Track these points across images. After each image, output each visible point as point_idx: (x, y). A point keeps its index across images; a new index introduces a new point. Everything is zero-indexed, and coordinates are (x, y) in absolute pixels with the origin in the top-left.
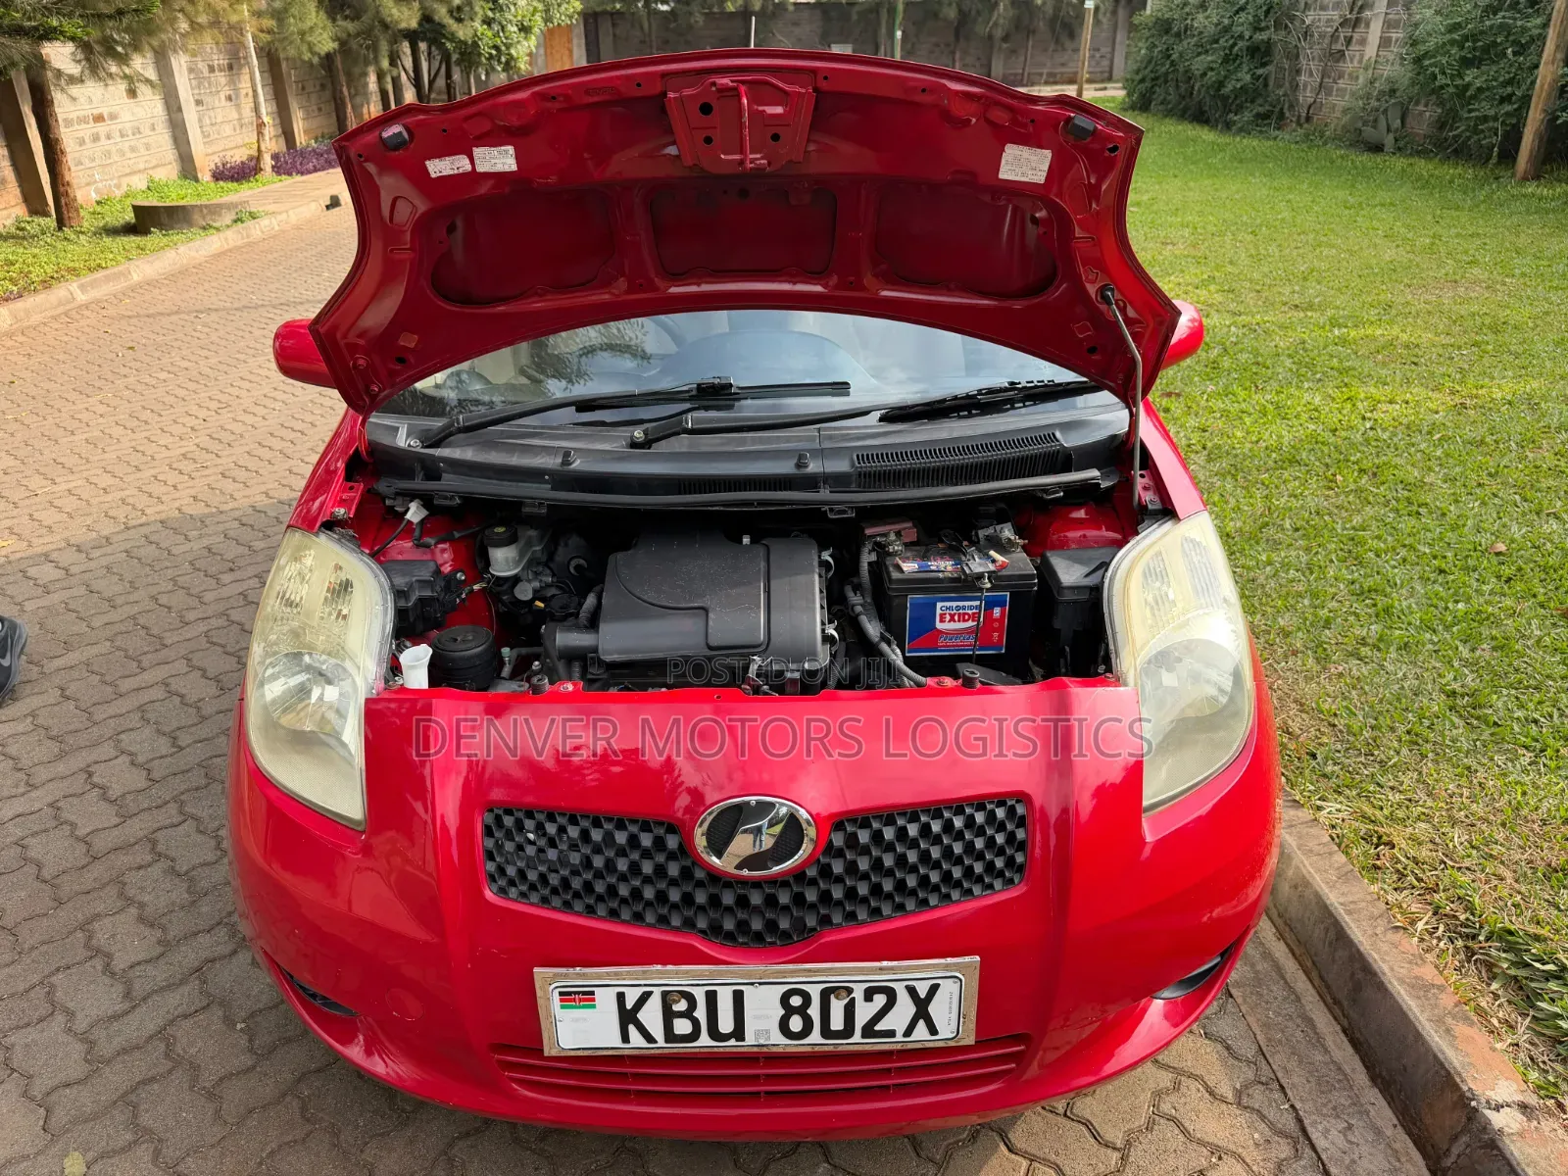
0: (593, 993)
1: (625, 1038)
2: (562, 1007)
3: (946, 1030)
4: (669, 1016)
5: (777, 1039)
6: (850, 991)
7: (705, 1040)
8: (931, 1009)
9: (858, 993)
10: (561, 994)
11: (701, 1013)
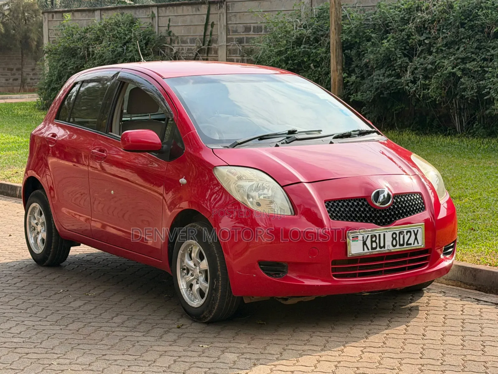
4: (372, 242)
5: (391, 247)
6: (403, 232)
7: (378, 249)
9: (405, 233)
11: (377, 241)
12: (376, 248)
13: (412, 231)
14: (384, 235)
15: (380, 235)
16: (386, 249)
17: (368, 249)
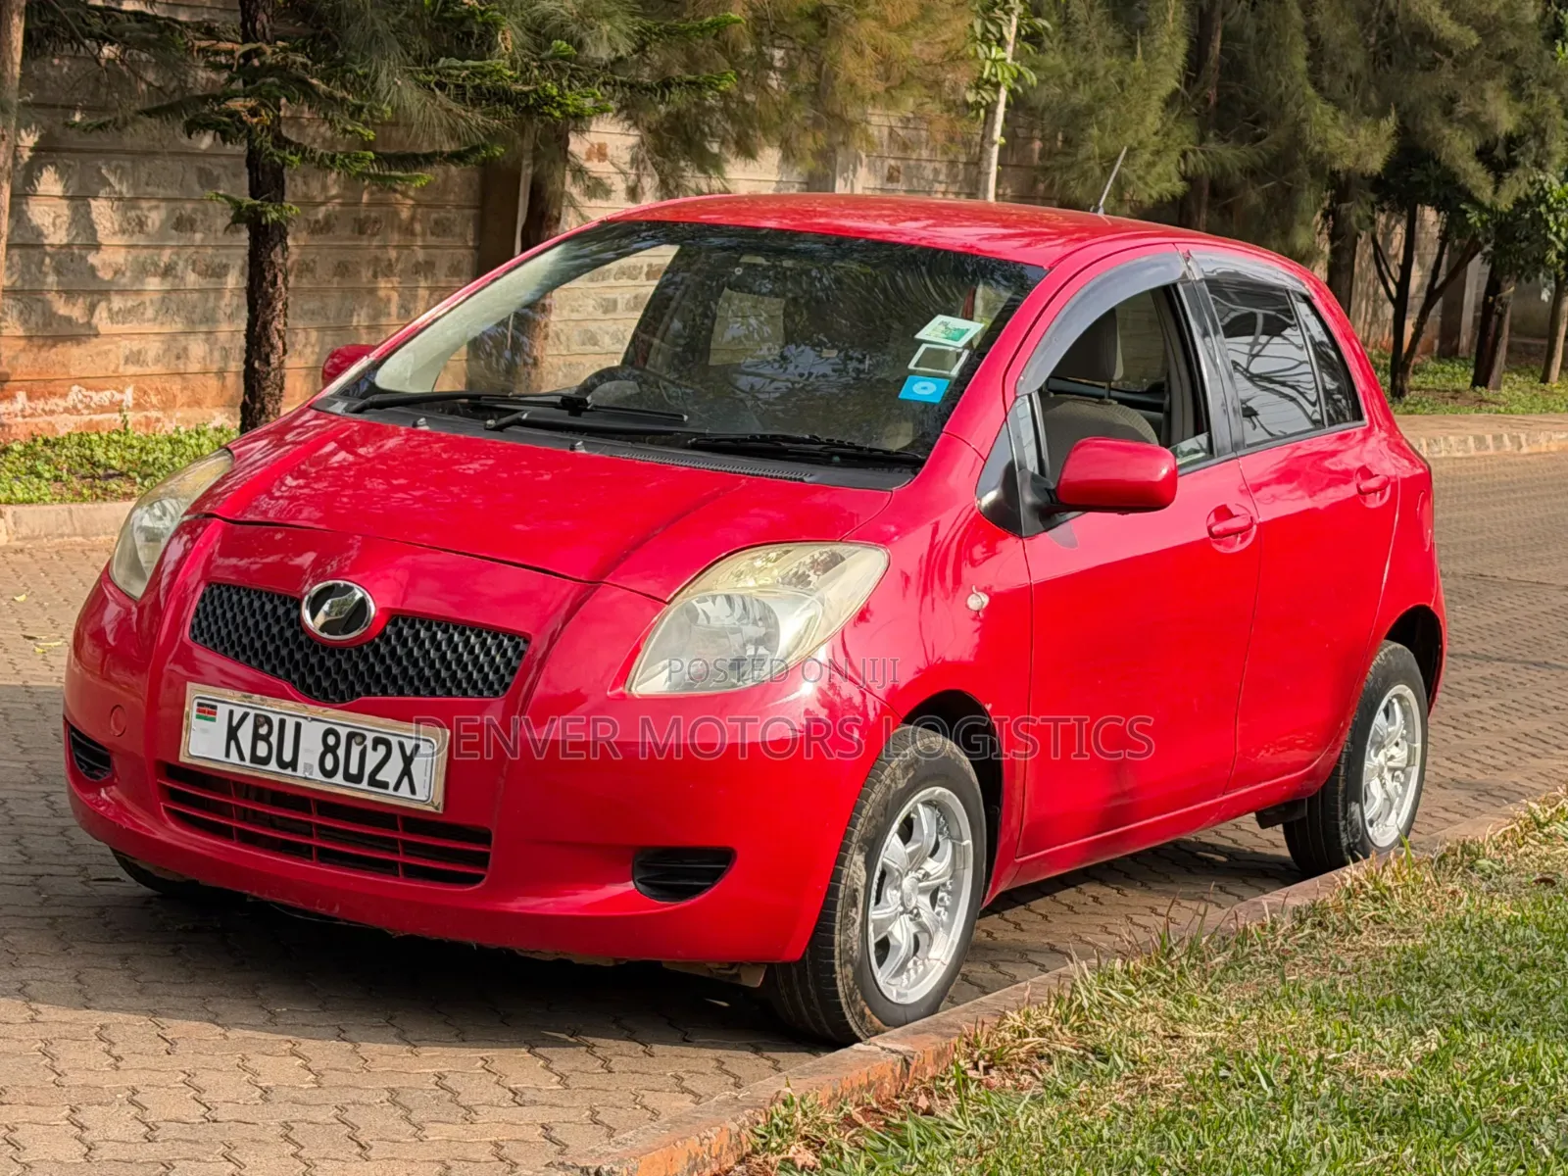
0: (215, 707)
1: (228, 755)
2: (198, 717)
3: (421, 794)
5: (317, 775)
6: (364, 738)
7: (273, 766)
8: (413, 767)
9: (369, 743)
10: (199, 705)
11: (274, 739)
12: (266, 761)
13: (394, 741)
14: (298, 726)
15: (282, 723)
16: (300, 772)
17: (242, 758)
